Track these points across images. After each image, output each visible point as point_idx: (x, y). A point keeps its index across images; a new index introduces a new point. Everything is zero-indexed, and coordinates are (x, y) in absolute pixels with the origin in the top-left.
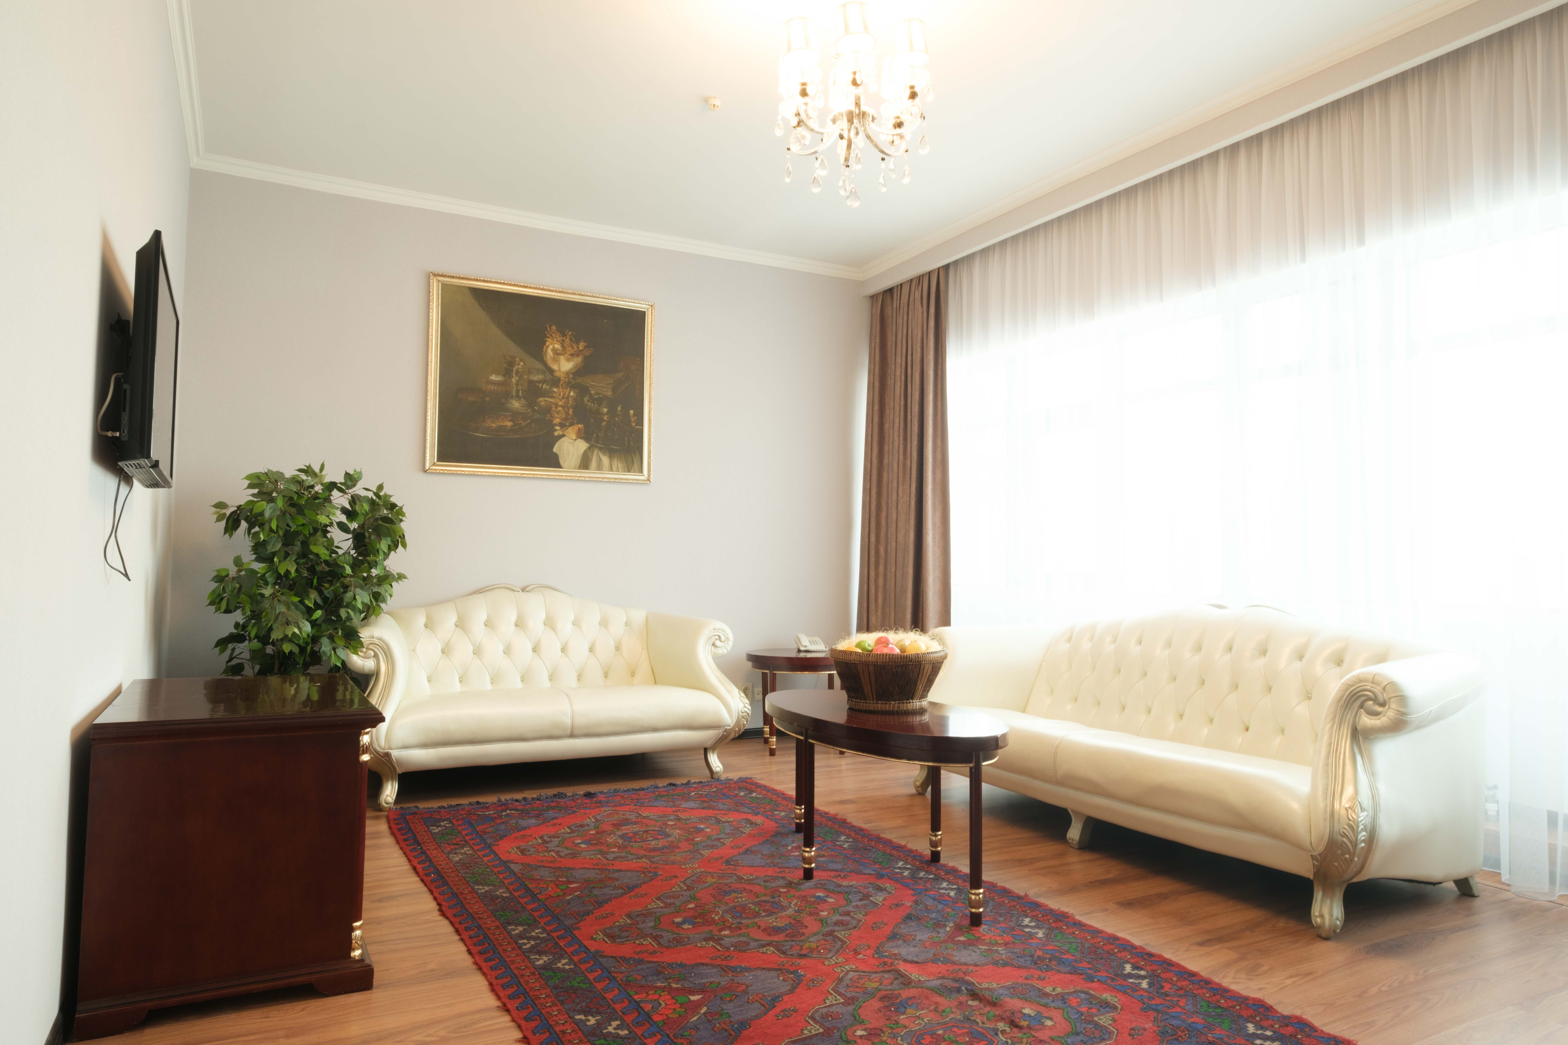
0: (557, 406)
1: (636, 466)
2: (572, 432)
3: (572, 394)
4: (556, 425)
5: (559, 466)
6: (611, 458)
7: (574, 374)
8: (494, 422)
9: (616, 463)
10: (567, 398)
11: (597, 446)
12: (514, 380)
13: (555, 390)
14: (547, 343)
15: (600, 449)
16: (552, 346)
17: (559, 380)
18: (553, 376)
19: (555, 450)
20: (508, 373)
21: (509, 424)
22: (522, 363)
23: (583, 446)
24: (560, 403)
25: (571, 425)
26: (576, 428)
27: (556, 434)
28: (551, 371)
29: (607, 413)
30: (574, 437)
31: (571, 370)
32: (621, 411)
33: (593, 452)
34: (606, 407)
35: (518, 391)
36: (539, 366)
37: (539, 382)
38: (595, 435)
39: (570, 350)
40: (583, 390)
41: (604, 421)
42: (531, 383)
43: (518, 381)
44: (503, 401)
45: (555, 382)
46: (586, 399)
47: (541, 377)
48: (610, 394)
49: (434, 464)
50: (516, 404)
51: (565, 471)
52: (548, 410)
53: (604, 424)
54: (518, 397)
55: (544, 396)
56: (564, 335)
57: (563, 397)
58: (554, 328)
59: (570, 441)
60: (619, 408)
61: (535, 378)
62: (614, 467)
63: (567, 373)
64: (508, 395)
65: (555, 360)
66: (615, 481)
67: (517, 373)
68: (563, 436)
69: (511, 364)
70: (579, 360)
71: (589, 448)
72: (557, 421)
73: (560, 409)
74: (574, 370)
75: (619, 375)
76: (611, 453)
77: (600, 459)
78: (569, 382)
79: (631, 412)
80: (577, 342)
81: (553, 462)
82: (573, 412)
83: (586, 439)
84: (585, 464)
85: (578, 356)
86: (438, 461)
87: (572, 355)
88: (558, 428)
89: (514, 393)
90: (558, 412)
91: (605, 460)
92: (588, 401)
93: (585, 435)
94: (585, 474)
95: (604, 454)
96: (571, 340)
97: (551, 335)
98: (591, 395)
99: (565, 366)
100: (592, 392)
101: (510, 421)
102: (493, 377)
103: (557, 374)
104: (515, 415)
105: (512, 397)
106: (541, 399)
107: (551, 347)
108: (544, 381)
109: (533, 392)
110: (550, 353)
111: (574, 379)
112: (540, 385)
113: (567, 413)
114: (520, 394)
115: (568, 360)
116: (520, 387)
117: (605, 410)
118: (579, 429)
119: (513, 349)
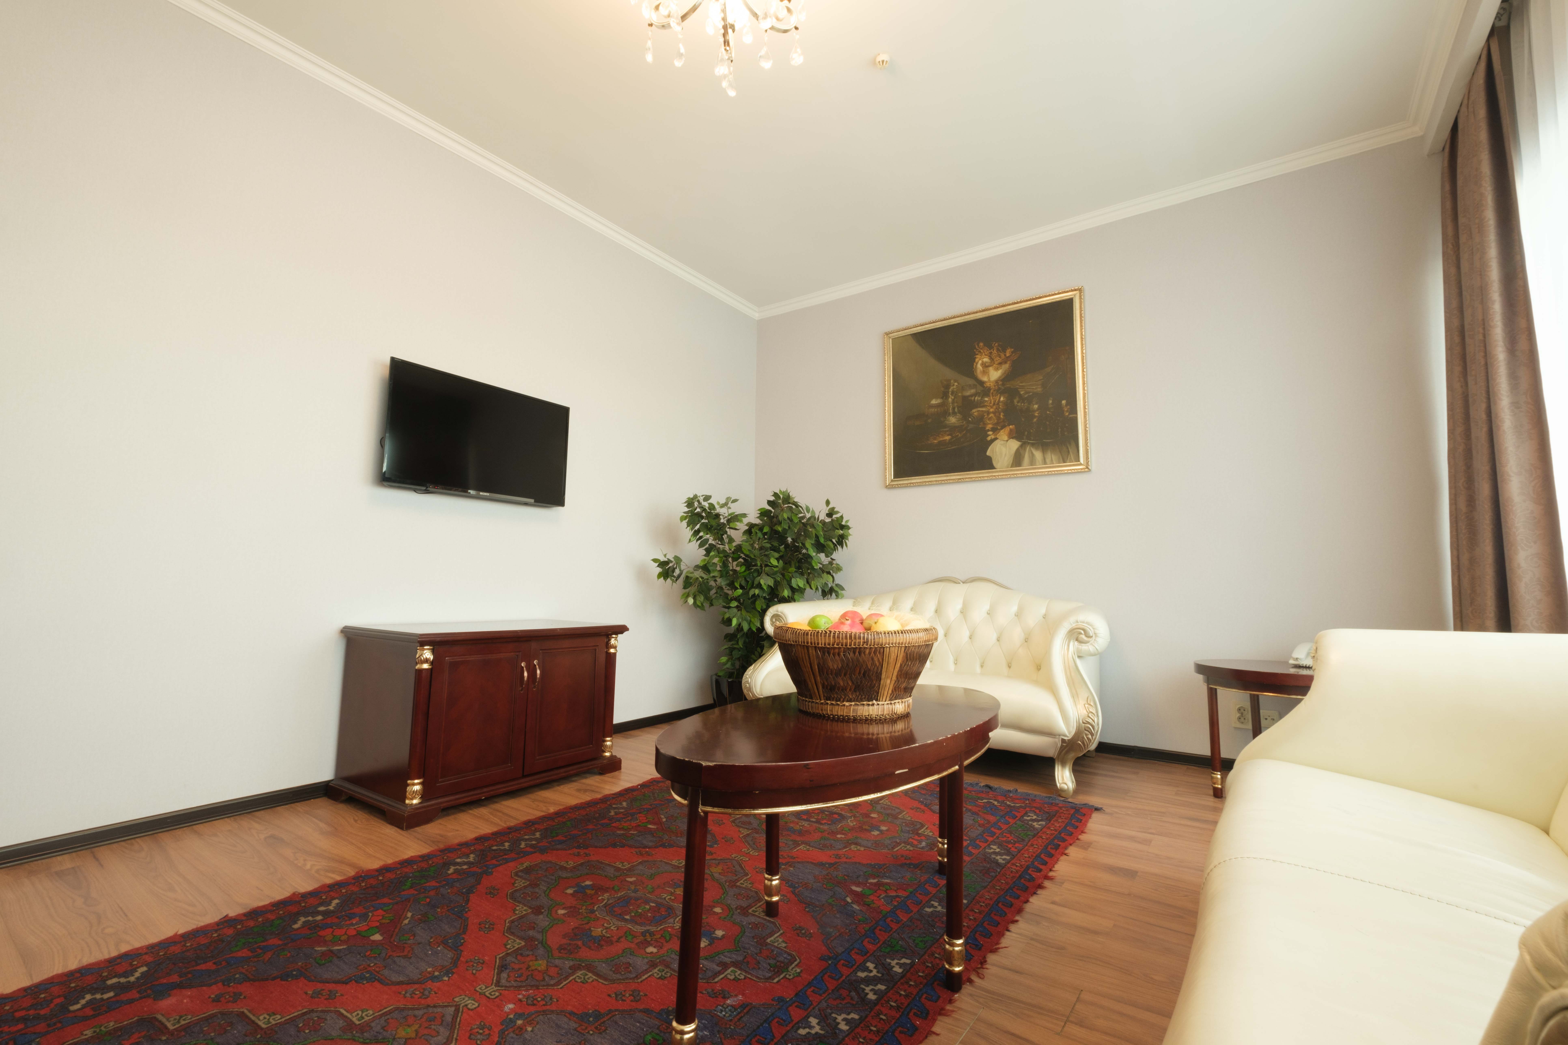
0: (988, 413)
1: (1072, 456)
2: (1003, 434)
3: (1002, 399)
4: (988, 430)
5: (994, 468)
6: (1044, 452)
7: (1002, 380)
8: (935, 439)
9: (1049, 456)
10: (998, 404)
11: (1029, 443)
12: (950, 400)
13: (986, 399)
14: (977, 360)
15: (1033, 445)
16: (982, 360)
17: (989, 389)
18: (984, 387)
19: (988, 453)
20: (945, 395)
21: (947, 438)
22: (956, 384)
23: (1014, 445)
24: (992, 410)
25: (1002, 429)
26: (1007, 429)
27: (989, 438)
28: (982, 383)
29: (1038, 409)
30: (1006, 438)
31: (1000, 377)
32: (1052, 404)
33: (1025, 450)
34: (1036, 404)
35: (954, 409)
36: (971, 382)
37: (971, 396)
38: (1026, 433)
39: (998, 360)
40: (1012, 393)
41: (1035, 417)
42: (965, 398)
43: (953, 400)
44: (942, 419)
45: (986, 392)
46: (1015, 401)
47: (973, 391)
48: (1039, 390)
49: (892, 481)
50: (953, 420)
51: (997, 472)
52: (981, 419)
53: (1035, 420)
54: (954, 413)
55: (977, 407)
56: (991, 347)
57: (994, 404)
58: (981, 344)
59: (1002, 442)
60: (1051, 402)
61: (968, 393)
62: (1048, 461)
63: (997, 382)
64: (946, 414)
65: (985, 372)
66: (1049, 474)
67: (953, 393)
68: (996, 439)
69: (947, 386)
70: (1006, 366)
71: (1021, 446)
72: (989, 427)
73: (992, 415)
74: (1002, 378)
75: (1048, 370)
76: (1044, 447)
77: (1033, 455)
78: (999, 389)
79: (1064, 402)
80: (1004, 351)
81: (986, 464)
82: (1004, 416)
83: (1018, 438)
84: (1017, 461)
85: (1006, 363)
86: (895, 477)
87: (1000, 364)
88: (990, 433)
89: (951, 411)
90: (990, 419)
91: (1038, 454)
92: (1018, 402)
93: (1016, 435)
94: (1017, 471)
95: (1037, 449)
96: (998, 350)
97: (980, 351)
98: (1020, 396)
99: (995, 375)
100: (1022, 393)
101: (948, 435)
102: (934, 402)
103: (988, 385)
104: (953, 429)
105: (949, 415)
106: (974, 411)
107: (980, 362)
108: (975, 395)
109: (967, 405)
110: (979, 367)
111: (1003, 385)
112: (973, 398)
113: (998, 418)
114: (956, 410)
115: (997, 369)
116: (956, 404)
117: (1036, 406)
118: (1011, 430)
119: (947, 373)
